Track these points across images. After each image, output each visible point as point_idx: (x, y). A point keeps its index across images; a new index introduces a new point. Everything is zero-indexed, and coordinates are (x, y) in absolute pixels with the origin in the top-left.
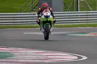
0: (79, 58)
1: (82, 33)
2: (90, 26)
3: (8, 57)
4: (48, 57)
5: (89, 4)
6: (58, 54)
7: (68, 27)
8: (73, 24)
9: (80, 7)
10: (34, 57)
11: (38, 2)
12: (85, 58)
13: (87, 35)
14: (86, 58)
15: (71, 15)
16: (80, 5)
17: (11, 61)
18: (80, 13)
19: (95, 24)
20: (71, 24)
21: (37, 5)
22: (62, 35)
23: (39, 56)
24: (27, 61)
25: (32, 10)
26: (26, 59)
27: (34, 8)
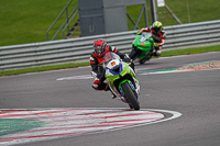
0: (166, 115)
1: (167, 69)
2: (181, 53)
3: (32, 127)
4: (108, 120)
5: (176, 13)
11: (78, 18)
12: (177, 115)
13: (176, 71)
14: (180, 115)
16: (159, 16)
17: (39, 134)
21: (76, 25)
23: (90, 121)
24: (68, 131)
25: (69, 35)
26: (67, 129)
27: (73, 30)
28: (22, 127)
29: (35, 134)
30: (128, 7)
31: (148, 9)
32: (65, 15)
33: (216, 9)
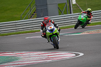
3: (14, 60)
4: (49, 57)
5: (81, 7)
9: (73, 10)
10: (37, 58)
11: (35, 9)
13: (81, 34)
15: (66, 17)
16: (73, 8)
17: (17, 63)
18: (73, 15)
20: (66, 26)
23: (41, 57)
24: (31, 62)
25: (31, 17)
27: (33, 15)
28: (9, 60)
29: (15, 64)
30: (59, 4)
31: (68, 5)
32: (29, 8)
33: (100, 5)
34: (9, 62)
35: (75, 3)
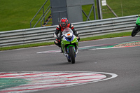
0: (108, 76)
1: (108, 46)
2: (117, 35)
3: (21, 84)
4: (70, 79)
5: (114, 9)
6: (81, 74)
7: (90, 39)
8: (96, 35)
9: (103, 14)
11: (50, 13)
12: (114, 76)
13: (114, 47)
14: (116, 76)
15: (92, 24)
16: (103, 11)
17: (25, 88)
18: (103, 21)
19: (123, 33)
20: (94, 36)
22: (83, 50)
23: (58, 80)
25: (44, 24)
26: (43, 85)
28: (14, 84)
30: (83, 6)
31: (96, 7)
32: (42, 11)
34: (13, 86)
35: (105, 4)
